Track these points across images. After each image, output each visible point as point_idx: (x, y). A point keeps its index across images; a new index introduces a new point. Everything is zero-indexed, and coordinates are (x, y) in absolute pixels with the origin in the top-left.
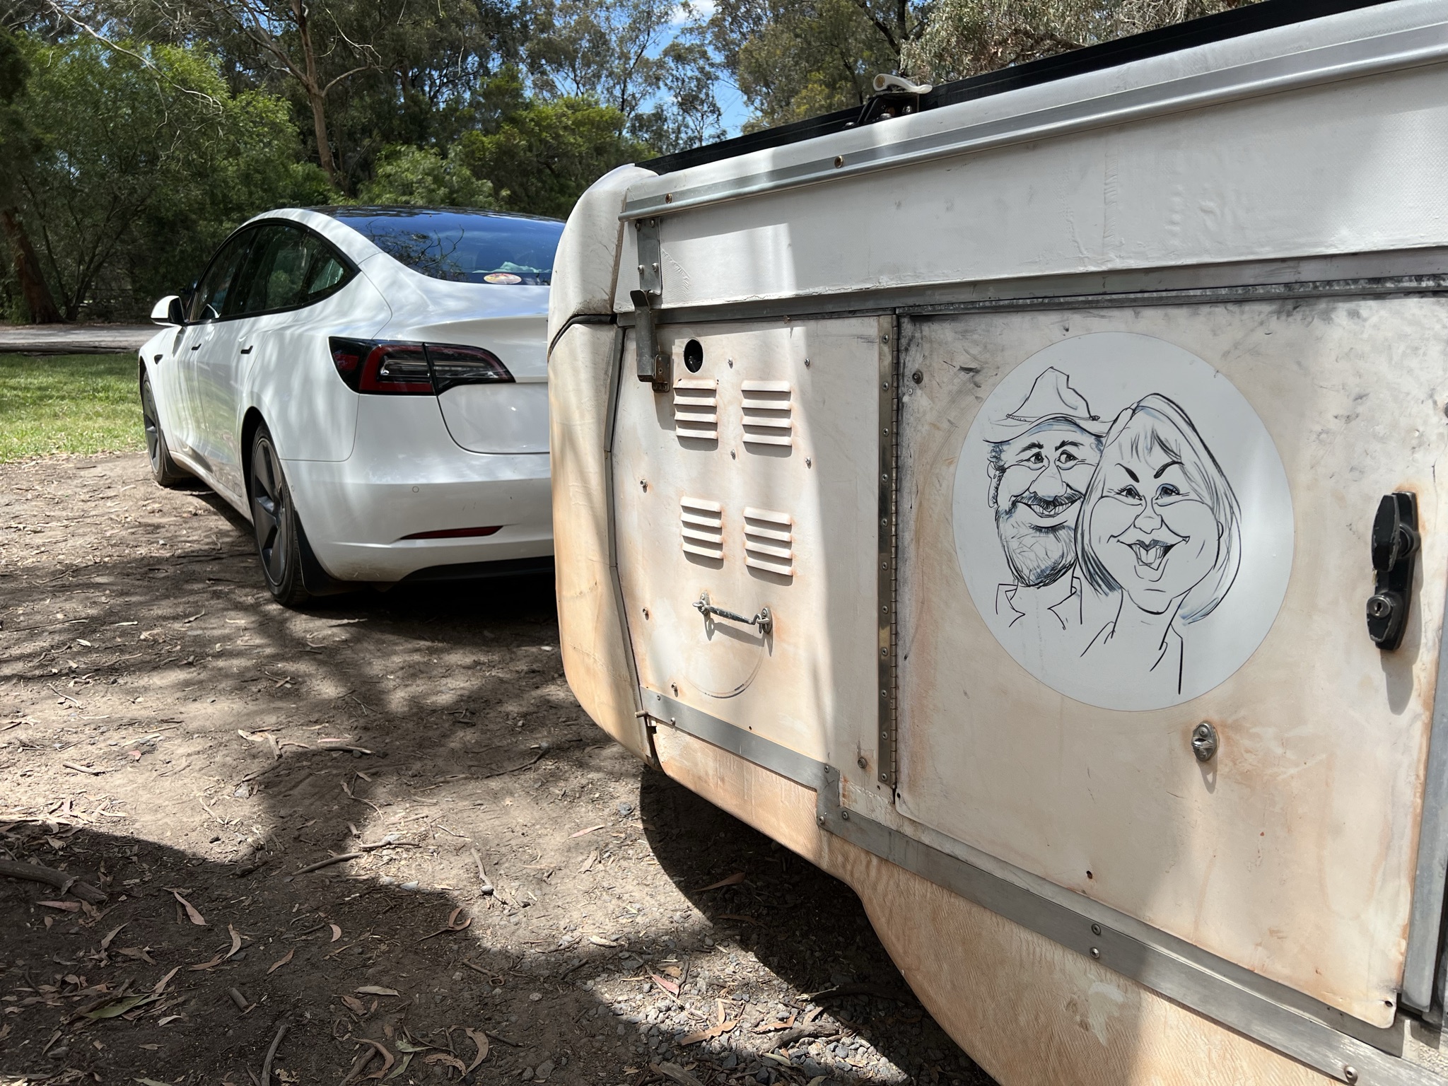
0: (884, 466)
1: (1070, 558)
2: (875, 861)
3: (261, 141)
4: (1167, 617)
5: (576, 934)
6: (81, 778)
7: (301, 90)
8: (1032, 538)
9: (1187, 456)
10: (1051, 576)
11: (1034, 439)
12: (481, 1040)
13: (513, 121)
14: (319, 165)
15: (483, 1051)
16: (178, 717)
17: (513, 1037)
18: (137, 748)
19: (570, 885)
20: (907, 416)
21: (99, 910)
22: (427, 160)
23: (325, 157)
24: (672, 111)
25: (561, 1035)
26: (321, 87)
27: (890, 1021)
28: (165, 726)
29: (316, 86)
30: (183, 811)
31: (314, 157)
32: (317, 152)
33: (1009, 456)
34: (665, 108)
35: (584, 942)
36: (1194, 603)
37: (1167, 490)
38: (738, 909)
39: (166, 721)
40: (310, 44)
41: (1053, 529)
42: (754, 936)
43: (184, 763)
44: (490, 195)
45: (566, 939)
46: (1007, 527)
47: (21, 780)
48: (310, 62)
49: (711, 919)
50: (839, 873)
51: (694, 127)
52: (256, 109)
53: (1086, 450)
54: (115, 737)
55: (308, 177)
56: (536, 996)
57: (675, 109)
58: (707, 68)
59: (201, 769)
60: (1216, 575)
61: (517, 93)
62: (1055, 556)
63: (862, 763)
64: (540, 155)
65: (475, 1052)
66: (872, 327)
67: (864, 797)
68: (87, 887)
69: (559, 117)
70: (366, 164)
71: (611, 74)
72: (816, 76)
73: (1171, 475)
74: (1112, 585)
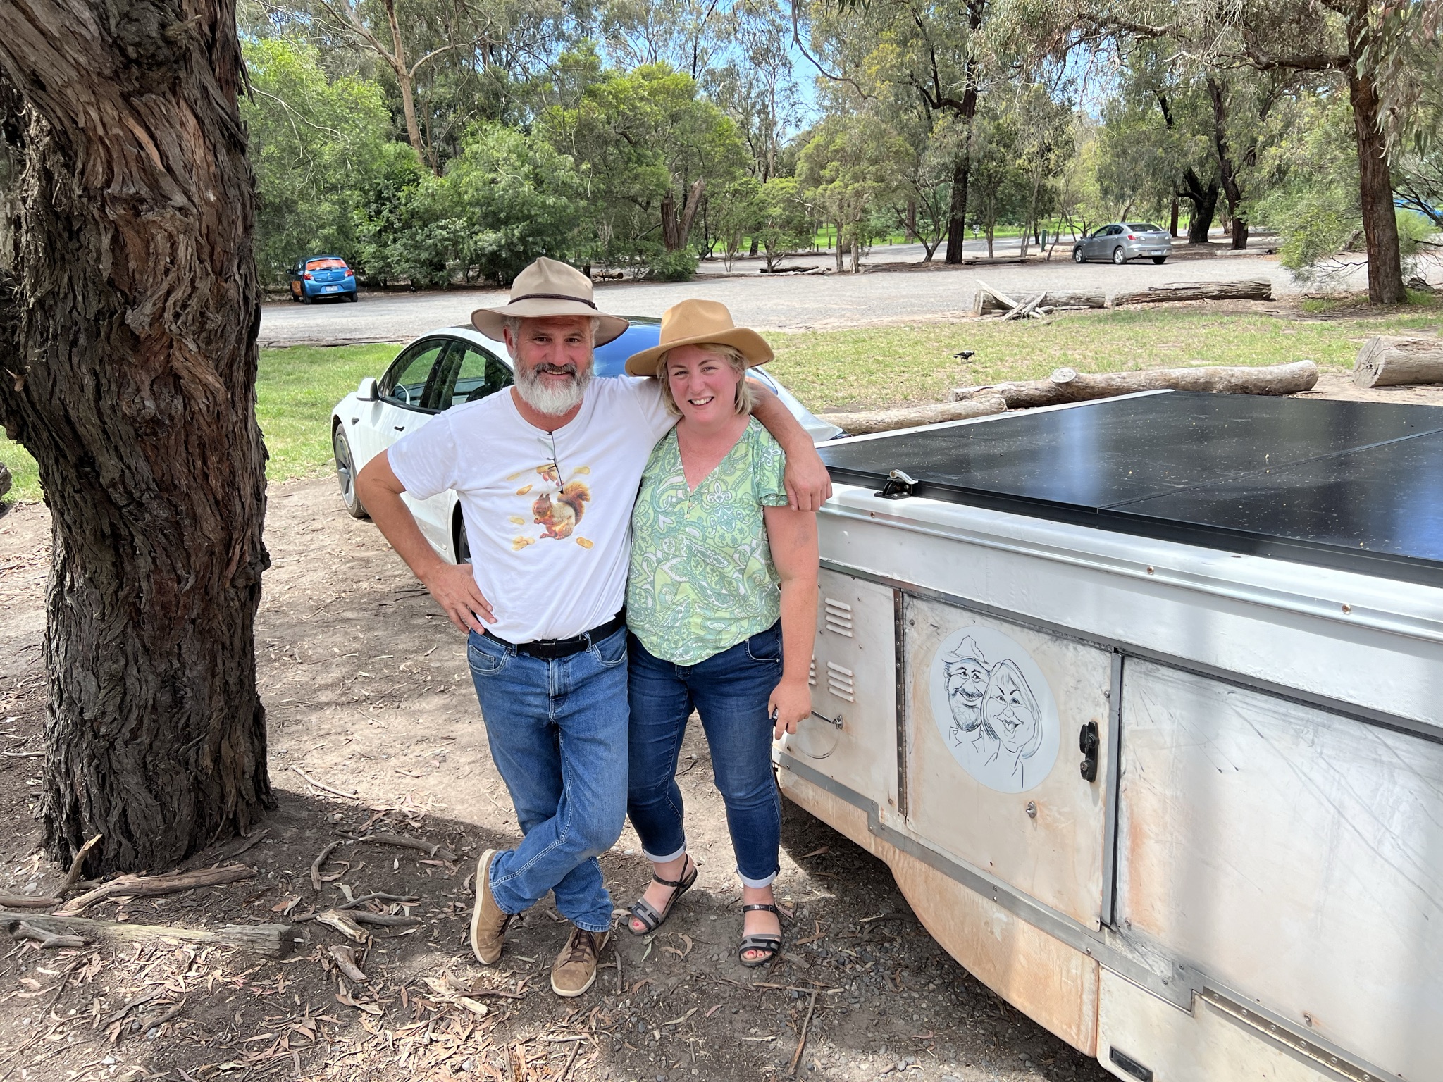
0: (898, 659)
1: (979, 722)
2: (897, 851)
3: (357, 126)
4: (1017, 754)
5: (731, 882)
6: (408, 780)
7: (390, 70)
8: (963, 709)
9: (1021, 688)
10: (972, 727)
11: (963, 665)
12: (687, 939)
13: (592, 94)
14: (409, 143)
15: (690, 945)
16: (453, 735)
17: (704, 938)
18: (434, 759)
19: (724, 852)
20: (908, 639)
21: (455, 865)
22: (512, 138)
23: (414, 134)
24: (744, 65)
25: (731, 938)
26: (409, 66)
27: (913, 934)
28: (446, 742)
29: (404, 67)
30: (478, 802)
31: (404, 137)
32: (405, 130)
33: (953, 670)
34: (737, 62)
35: (736, 887)
36: (1027, 750)
37: (1015, 701)
38: (825, 869)
39: (445, 738)
40: (397, 26)
41: (972, 707)
42: (835, 885)
43: (467, 769)
44: (572, 169)
45: (726, 885)
46: (953, 701)
47: (373, 781)
48: (398, 44)
49: (810, 874)
50: (880, 856)
51: (766, 81)
52: (350, 95)
53: (983, 675)
54: (417, 750)
55: (400, 156)
56: (713, 917)
57: (747, 64)
58: (778, 21)
59: (480, 774)
60: (1033, 740)
61: (593, 67)
62: (973, 719)
63: (890, 802)
64: (618, 126)
65: (685, 946)
66: (890, 592)
67: (891, 818)
68: (444, 852)
69: (635, 89)
70: (451, 138)
71: (683, 30)
72: (888, 35)
73: (1016, 695)
74: (996, 736)
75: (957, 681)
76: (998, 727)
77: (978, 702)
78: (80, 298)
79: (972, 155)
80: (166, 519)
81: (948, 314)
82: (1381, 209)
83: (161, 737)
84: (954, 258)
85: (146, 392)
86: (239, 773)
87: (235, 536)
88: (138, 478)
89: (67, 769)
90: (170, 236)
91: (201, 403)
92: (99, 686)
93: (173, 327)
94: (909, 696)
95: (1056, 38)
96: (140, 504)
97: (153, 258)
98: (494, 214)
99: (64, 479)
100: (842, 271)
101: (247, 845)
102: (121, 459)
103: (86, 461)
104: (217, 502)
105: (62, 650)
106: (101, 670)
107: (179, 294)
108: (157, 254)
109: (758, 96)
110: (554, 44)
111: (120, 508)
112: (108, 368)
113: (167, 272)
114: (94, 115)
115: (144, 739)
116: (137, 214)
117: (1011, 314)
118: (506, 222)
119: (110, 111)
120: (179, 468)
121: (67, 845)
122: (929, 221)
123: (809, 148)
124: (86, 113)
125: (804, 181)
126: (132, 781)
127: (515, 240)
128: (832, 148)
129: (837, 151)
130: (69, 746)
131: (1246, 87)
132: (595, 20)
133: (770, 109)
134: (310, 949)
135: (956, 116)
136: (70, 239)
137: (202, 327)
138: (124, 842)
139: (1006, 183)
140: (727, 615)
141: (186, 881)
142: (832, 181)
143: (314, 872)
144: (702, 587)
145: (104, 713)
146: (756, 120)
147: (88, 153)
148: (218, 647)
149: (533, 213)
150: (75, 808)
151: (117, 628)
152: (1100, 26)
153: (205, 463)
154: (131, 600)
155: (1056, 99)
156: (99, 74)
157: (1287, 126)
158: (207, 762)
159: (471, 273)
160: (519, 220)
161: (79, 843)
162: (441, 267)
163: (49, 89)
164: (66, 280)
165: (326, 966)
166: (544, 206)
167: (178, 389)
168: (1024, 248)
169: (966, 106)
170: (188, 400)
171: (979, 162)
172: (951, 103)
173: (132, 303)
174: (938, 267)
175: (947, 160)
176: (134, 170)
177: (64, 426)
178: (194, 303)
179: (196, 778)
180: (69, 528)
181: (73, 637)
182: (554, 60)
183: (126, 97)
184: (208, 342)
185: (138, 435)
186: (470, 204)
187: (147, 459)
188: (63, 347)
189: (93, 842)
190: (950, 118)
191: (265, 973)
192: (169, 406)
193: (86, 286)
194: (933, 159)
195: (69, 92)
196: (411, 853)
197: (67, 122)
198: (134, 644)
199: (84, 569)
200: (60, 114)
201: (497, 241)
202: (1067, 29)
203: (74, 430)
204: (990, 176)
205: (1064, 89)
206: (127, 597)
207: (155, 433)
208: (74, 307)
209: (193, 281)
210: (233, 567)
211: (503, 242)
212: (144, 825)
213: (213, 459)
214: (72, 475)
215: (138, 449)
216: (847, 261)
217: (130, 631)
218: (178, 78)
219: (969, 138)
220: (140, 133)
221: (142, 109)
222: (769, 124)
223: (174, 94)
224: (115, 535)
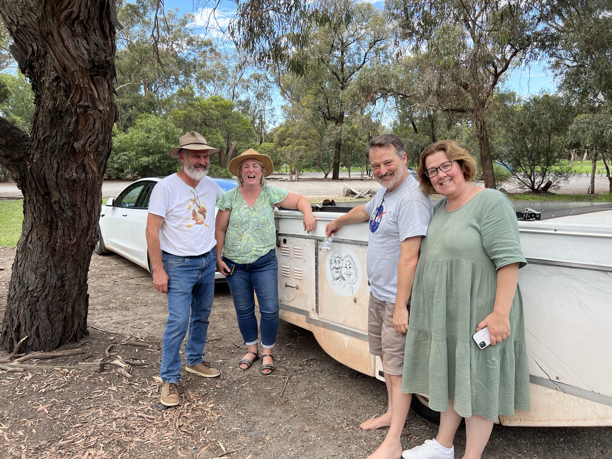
0: (316, 262)
1: (340, 276)
2: (315, 326)
4: (351, 284)
6: (137, 329)
8: (336, 273)
9: (352, 263)
10: (338, 279)
11: (335, 260)
20: (319, 255)
22: (159, 120)
24: (253, 100)
33: (332, 262)
34: (250, 98)
36: (354, 282)
37: (350, 267)
41: (338, 272)
43: (159, 326)
46: (332, 272)
47: (123, 329)
50: (310, 330)
51: (262, 106)
57: (254, 99)
58: (267, 83)
60: (355, 278)
61: (192, 94)
62: (338, 276)
63: (313, 310)
64: (202, 118)
66: (314, 241)
67: (313, 316)
68: (154, 347)
69: (210, 104)
70: (130, 119)
71: (229, 84)
72: (310, 91)
73: (350, 265)
74: (345, 280)
75: (333, 265)
76: (345, 276)
77: (339, 270)
78: (59, 138)
79: (342, 138)
80: (71, 216)
81: (333, 196)
82: (488, 163)
83: (55, 299)
84: (336, 178)
85: (74, 171)
86: (80, 316)
87: (91, 226)
88: (65, 201)
89: (18, 311)
90: (95, 119)
91: (90, 176)
92: (36, 278)
93: (88, 149)
94: (319, 273)
95: (372, 95)
96: (63, 210)
97: (87, 126)
98: (147, 150)
99: (37, 201)
100: (292, 181)
101: (80, 344)
102: (60, 194)
103: (48, 194)
104: (88, 212)
105: (23, 265)
106: (38, 272)
107: (92, 138)
108: (89, 124)
109: (259, 111)
110: (175, 86)
111: (55, 212)
112: (63, 161)
113: (91, 131)
114: (81, 80)
115: (50, 298)
116: (86, 111)
117: (357, 196)
118: (152, 154)
119: (86, 80)
120: (79, 199)
121: (13, 342)
122: (326, 164)
123: (279, 132)
124: (79, 80)
125: (277, 145)
126: (43, 315)
127: (156, 162)
128: (288, 132)
129: (290, 134)
130: (20, 301)
131: (442, 119)
132: (192, 77)
133: (263, 117)
134: (110, 370)
135: (336, 123)
136: (60, 119)
137: (96, 151)
138: (36, 339)
139: (355, 149)
140: (263, 246)
141: (59, 354)
142: (288, 145)
143: (107, 352)
144: (256, 237)
145: (37, 288)
146: (257, 121)
147: (75, 93)
148: (79, 267)
149: (164, 151)
150: (19, 326)
151: (46, 257)
152: (387, 92)
153: (86, 198)
154: (53, 246)
155: (374, 120)
156: (85, 69)
157: (457, 134)
158: (70, 310)
159: (135, 175)
160: (158, 153)
161: (18, 340)
162: (122, 171)
163: (68, 72)
164: (55, 131)
165: (117, 374)
166: (169, 148)
167: (84, 170)
168: (362, 175)
169: (339, 119)
170: (87, 174)
171: (345, 141)
172: (334, 118)
173: (76, 140)
174: (329, 180)
175: (333, 140)
176: (89, 98)
177: (43, 181)
178: (96, 141)
179: (65, 316)
180: (35, 219)
181: (29, 260)
182: (175, 92)
183: (92, 77)
184: (97, 155)
185: (68, 185)
186: (137, 146)
187: (69, 194)
188: (49, 154)
189: (24, 339)
190: (334, 124)
191: (94, 376)
192: (80, 176)
193: (62, 134)
194: (327, 140)
195: (75, 73)
196: (142, 347)
197: (71, 82)
198: (51, 263)
199: (37, 234)
200: (70, 79)
201: (148, 162)
202: (376, 93)
203: (46, 183)
204: (349, 147)
205: (377, 116)
206: (51, 245)
207: (73, 185)
208: (56, 141)
209: (98, 134)
210: (88, 238)
211: (151, 162)
212: (44, 332)
213: (89, 197)
214: (41, 199)
215: (67, 190)
216: (294, 177)
217: (50, 258)
218: (107, 72)
219: (341, 132)
220: (93, 87)
221: (96, 80)
222: (262, 123)
223: (104, 77)
224: (52, 222)
